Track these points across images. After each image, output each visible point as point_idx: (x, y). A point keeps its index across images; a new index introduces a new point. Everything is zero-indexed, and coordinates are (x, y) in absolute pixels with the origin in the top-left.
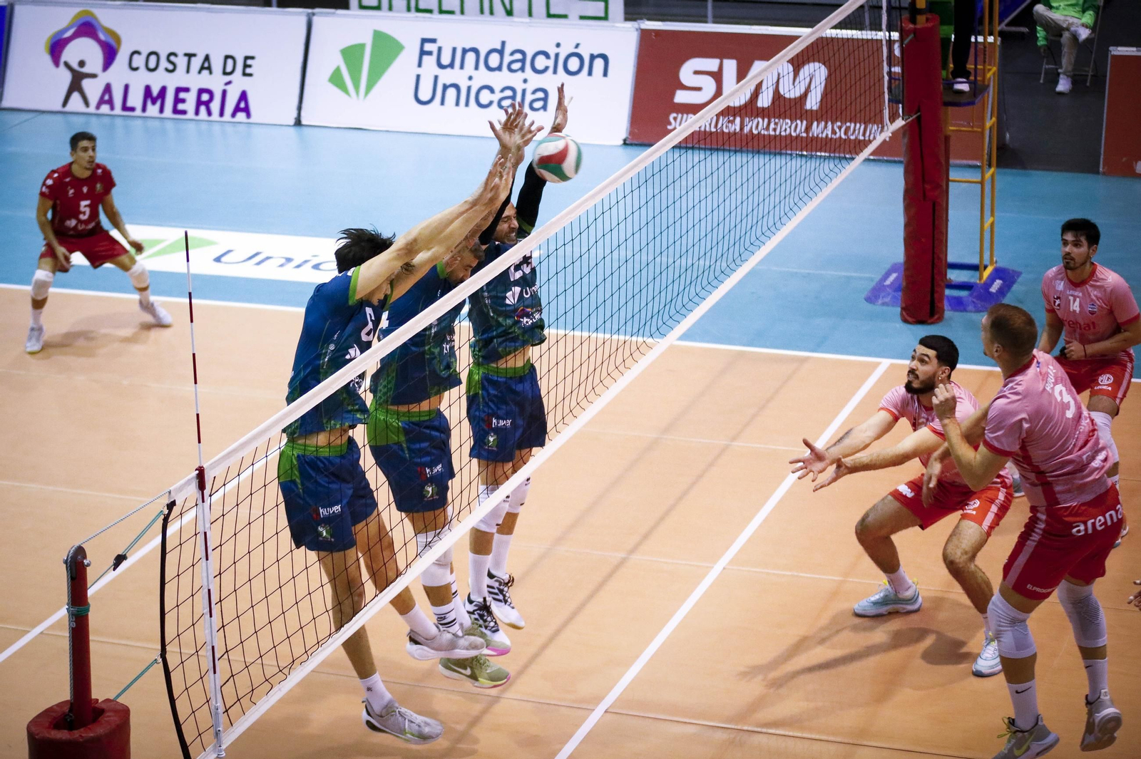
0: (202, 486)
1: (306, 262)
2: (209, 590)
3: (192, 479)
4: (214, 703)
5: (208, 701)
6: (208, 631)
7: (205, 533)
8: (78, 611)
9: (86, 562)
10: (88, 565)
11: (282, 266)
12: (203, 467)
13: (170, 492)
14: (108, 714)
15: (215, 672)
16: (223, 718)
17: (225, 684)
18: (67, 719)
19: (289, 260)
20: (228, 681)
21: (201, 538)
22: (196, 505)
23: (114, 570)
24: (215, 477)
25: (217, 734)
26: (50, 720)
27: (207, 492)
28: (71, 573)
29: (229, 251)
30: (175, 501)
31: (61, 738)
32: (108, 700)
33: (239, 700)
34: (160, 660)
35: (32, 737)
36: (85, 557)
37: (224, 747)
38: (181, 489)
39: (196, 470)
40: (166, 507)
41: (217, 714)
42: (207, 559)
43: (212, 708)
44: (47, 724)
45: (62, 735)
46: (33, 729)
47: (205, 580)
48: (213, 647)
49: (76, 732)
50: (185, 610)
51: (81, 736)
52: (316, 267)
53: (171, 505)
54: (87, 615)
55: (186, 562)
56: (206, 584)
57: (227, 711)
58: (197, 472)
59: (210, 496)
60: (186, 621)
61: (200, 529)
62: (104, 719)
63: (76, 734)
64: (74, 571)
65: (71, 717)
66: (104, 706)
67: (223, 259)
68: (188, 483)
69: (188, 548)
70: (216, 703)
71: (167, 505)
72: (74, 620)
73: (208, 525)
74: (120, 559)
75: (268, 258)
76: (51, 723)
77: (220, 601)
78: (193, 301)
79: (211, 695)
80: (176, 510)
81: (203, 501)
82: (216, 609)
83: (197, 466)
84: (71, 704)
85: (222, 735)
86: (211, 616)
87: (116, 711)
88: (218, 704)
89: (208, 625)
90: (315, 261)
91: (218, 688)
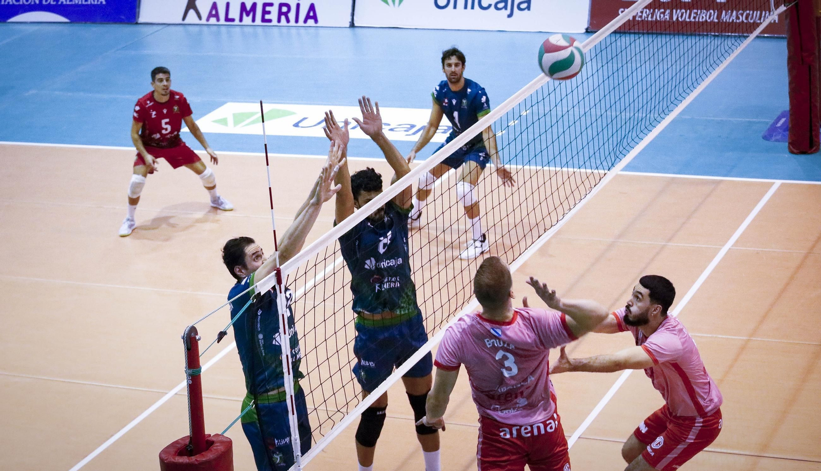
0: (279, 282)
8: (193, 373)
9: (197, 337)
10: (199, 339)
14: (217, 444)
18: (187, 449)
23: (218, 342)
24: (288, 275)
26: (175, 450)
28: (187, 345)
29: (305, 118)
31: (182, 463)
32: (217, 435)
35: (162, 460)
36: (197, 334)
37: (301, 466)
38: (264, 284)
44: (173, 453)
45: (184, 460)
46: (163, 456)
49: (193, 457)
51: (196, 460)
54: (200, 375)
62: (214, 448)
63: (193, 459)
64: (189, 345)
65: (190, 447)
66: (214, 439)
67: (300, 125)
72: (190, 378)
74: (222, 335)
76: (176, 452)
78: (268, 154)
84: (191, 437)
85: (300, 459)
87: (222, 442)
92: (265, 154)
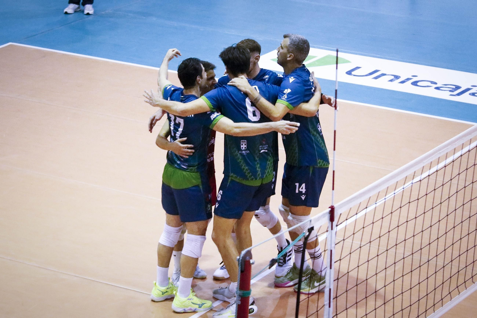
0: (332, 219)
1: (408, 79)
3: (326, 213)
6: (326, 317)
7: (331, 251)
8: (243, 294)
9: (251, 261)
10: (253, 263)
11: (391, 81)
12: (333, 206)
13: (311, 221)
19: (397, 77)
21: (328, 253)
22: (327, 231)
23: (270, 268)
24: (341, 214)
27: (335, 223)
28: (241, 268)
29: (358, 68)
30: (313, 227)
36: (251, 258)
38: (318, 219)
39: (330, 208)
47: (328, 281)
52: (415, 83)
54: (249, 297)
56: (328, 285)
59: (337, 226)
61: (328, 247)
64: (243, 266)
67: (353, 73)
68: (324, 215)
72: (240, 299)
73: (333, 245)
74: (273, 262)
75: (383, 75)
81: (332, 229)
82: (333, 302)
83: (330, 206)
86: (329, 307)
89: (327, 312)
90: (415, 79)
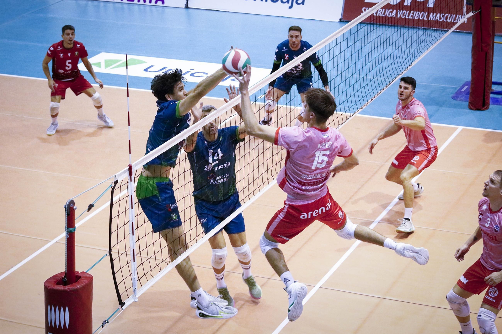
0: (131, 174)
2: (133, 223)
3: (126, 170)
4: (133, 276)
5: (130, 275)
6: (131, 242)
7: (132, 196)
8: (70, 230)
9: (74, 207)
10: (76, 209)
12: (131, 165)
13: (115, 176)
14: (82, 279)
15: (134, 261)
16: (137, 283)
17: (139, 267)
18: (63, 281)
20: (140, 265)
21: (129, 198)
22: (128, 183)
23: (88, 211)
24: (137, 170)
25: (134, 290)
26: (55, 281)
27: (133, 177)
28: (67, 212)
29: (152, 66)
30: (117, 180)
31: (59, 289)
32: (83, 272)
33: (145, 275)
34: (108, 255)
35: (46, 287)
36: (74, 205)
37: (137, 296)
38: (121, 175)
39: (128, 166)
40: (113, 183)
41: (134, 281)
42: (132, 208)
43: (133, 278)
44: (53, 283)
45: (60, 287)
46: (47, 285)
47: (131, 218)
48: (134, 249)
49: (66, 286)
50: (121, 231)
51: (69, 288)
53: (116, 182)
54: (74, 232)
55: (122, 209)
56: (131, 220)
57: (139, 280)
58: (129, 167)
59: (135, 178)
60: (121, 237)
61: (129, 194)
62: (80, 281)
63: (66, 288)
64: (69, 212)
65: (65, 279)
66: (81, 275)
67: (148, 69)
68: (125, 172)
69: (123, 202)
70: (134, 276)
71: (114, 182)
72: (68, 234)
74: (91, 207)
76: (55, 282)
77: (138, 228)
78: (129, 88)
79: (132, 271)
80: (118, 185)
81: (131, 181)
82: (135, 232)
83: (129, 165)
84: (66, 273)
85: (137, 291)
86: (133, 235)
87: (86, 278)
88: (135, 276)
89: (131, 239)
91: (136, 269)
92: (127, 88)
